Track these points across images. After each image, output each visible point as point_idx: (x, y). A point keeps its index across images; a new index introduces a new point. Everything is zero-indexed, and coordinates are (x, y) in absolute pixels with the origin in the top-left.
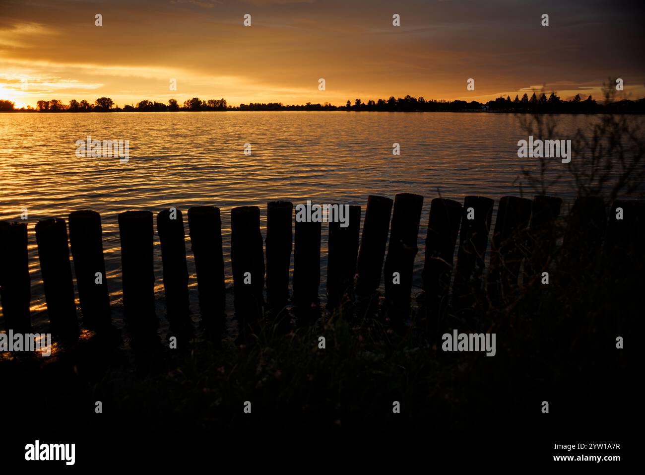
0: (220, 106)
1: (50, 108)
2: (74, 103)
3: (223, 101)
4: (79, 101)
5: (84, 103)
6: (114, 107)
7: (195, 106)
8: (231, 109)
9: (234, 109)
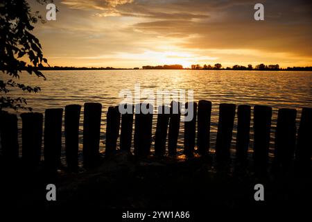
0: (276, 68)
1: (196, 68)
2: (205, 66)
3: (277, 66)
4: (207, 65)
5: (209, 66)
6: (222, 68)
7: (262, 68)
8: (281, 70)
9: (284, 70)
